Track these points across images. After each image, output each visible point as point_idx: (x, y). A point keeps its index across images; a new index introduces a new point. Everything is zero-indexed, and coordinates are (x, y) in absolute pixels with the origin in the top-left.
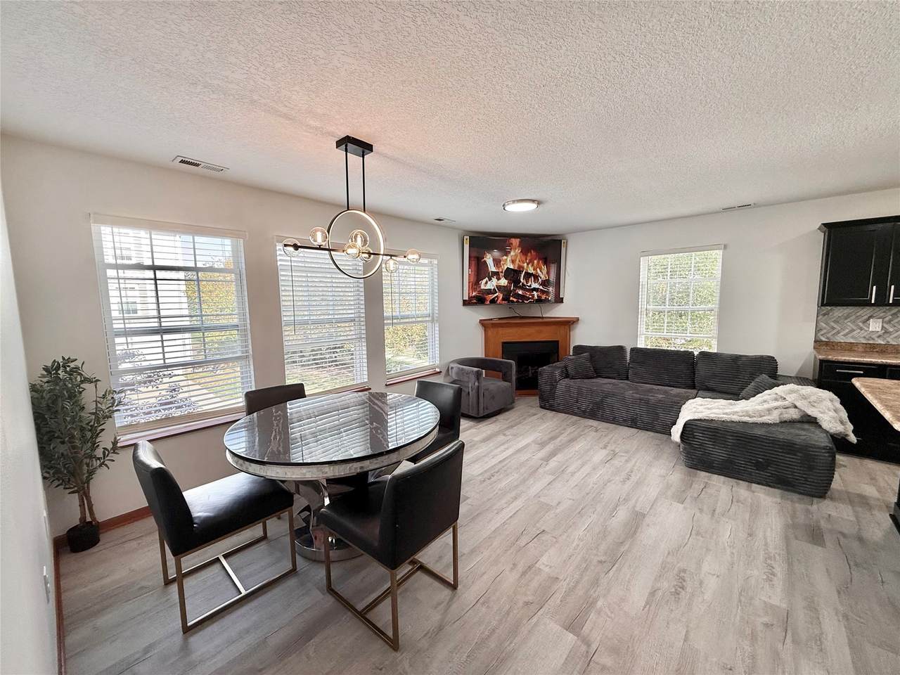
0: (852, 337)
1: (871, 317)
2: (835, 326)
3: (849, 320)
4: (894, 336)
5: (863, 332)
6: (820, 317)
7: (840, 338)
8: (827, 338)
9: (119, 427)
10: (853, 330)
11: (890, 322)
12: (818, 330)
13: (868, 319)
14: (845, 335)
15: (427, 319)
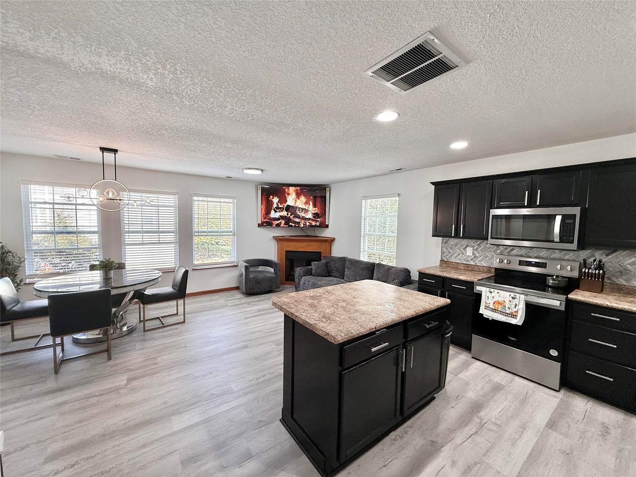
0: (459, 259)
1: (467, 246)
2: (451, 251)
3: (457, 247)
4: (479, 259)
5: (464, 256)
6: (443, 244)
7: (453, 260)
8: (447, 259)
9: (28, 275)
10: (459, 254)
11: (477, 249)
12: (443, 253)
13: (466, 248)
14: (455, 257)
15: (230, 234)
